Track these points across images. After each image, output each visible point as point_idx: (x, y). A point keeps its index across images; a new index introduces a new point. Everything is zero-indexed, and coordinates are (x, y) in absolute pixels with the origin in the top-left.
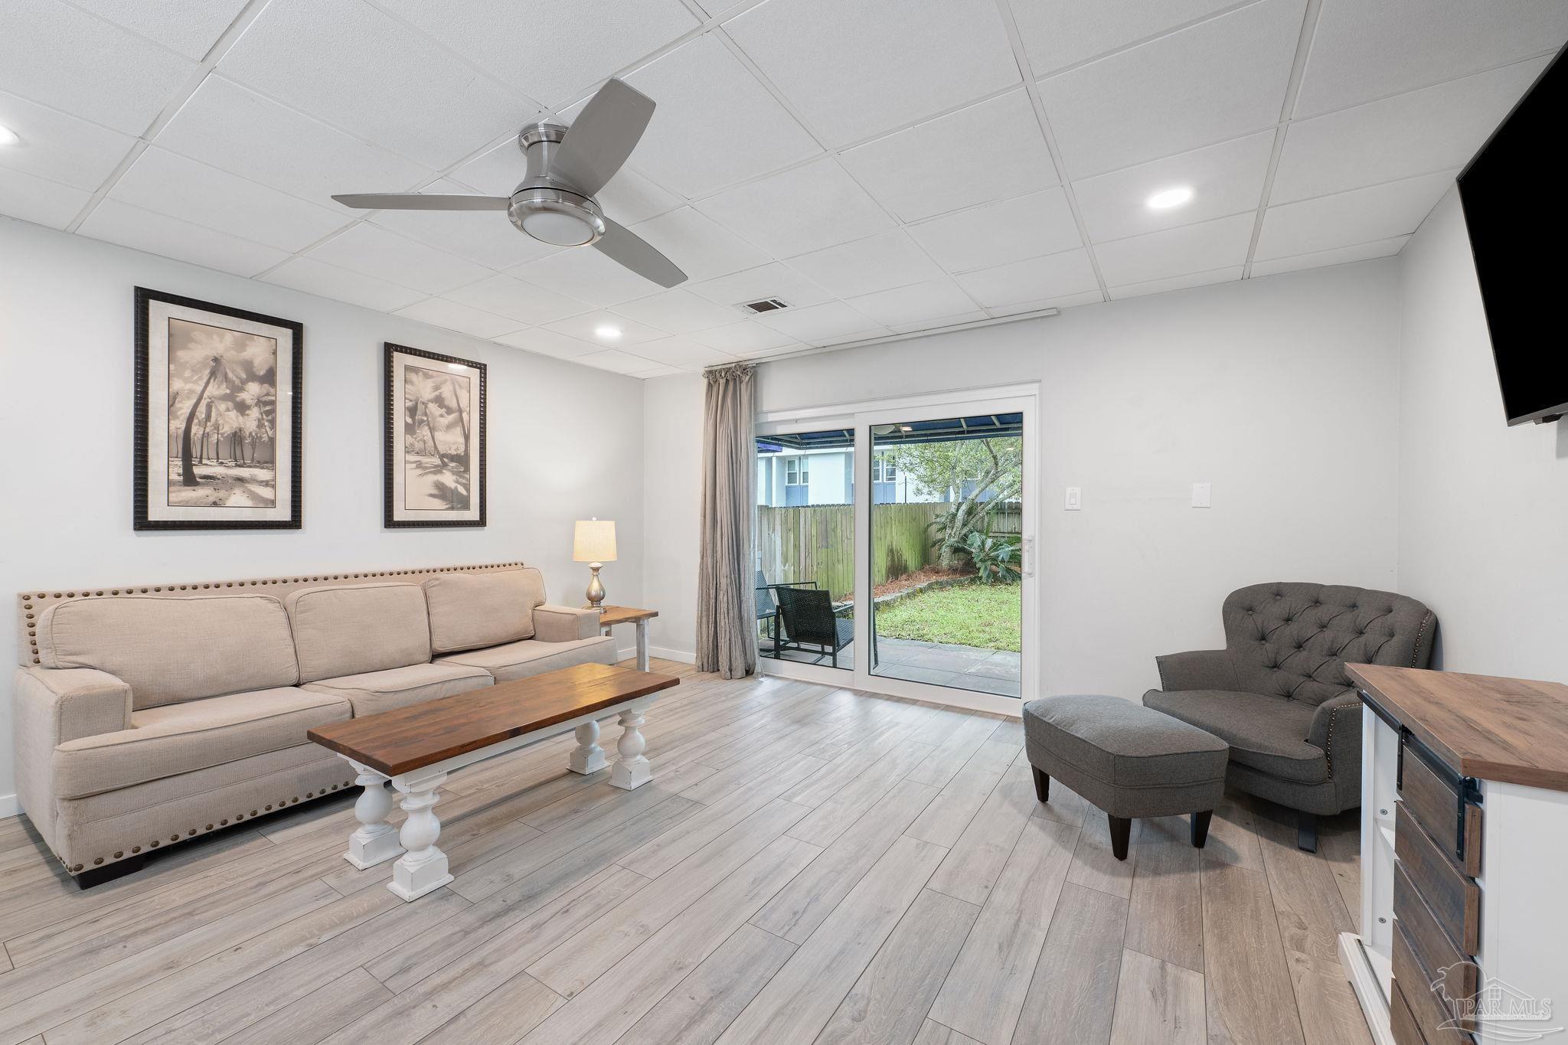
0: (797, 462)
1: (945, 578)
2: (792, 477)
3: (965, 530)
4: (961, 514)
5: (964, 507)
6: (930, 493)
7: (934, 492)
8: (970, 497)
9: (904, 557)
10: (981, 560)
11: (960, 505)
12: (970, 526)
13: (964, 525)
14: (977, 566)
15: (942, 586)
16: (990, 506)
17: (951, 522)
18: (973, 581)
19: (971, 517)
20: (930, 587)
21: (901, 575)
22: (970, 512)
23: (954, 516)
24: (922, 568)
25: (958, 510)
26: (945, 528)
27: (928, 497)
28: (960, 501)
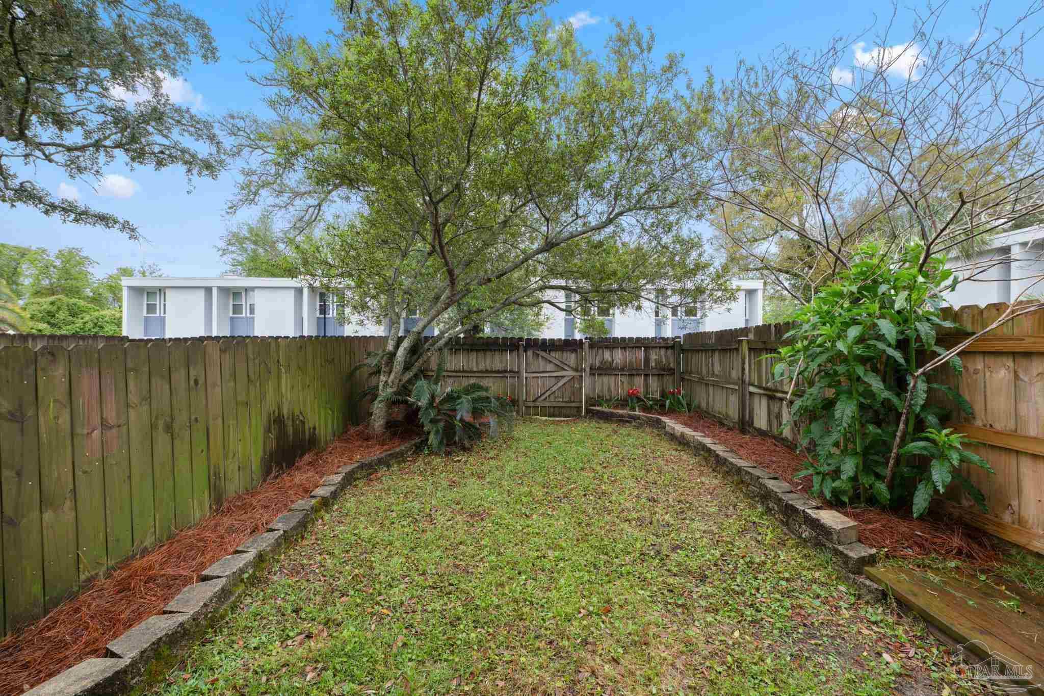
0: (243, 294)
1: (377, 453)
2: (237, 309)
3: (408, 375)
4: (401, 352)
5: (405, 344)
6: (361, 323)
7: (366, 322)
8: (415, 330)
9: (309, 425)
10: (432, 421)
11: (400, 340)
12: (414, 370)
13: (407, 367)
14: (426, 429)
15: (369, 470)
16: (442, 342)
17: (387, 364)
18: (418, 449)
19: (415, 357)
20: (349, 480)
21: (302, 455)
22: (414, 350)
23: (393, 355)
24: (342, 435)
25: (397, 347)
26: (379, 372)
27: (359, 328)
28: (401, 334)
